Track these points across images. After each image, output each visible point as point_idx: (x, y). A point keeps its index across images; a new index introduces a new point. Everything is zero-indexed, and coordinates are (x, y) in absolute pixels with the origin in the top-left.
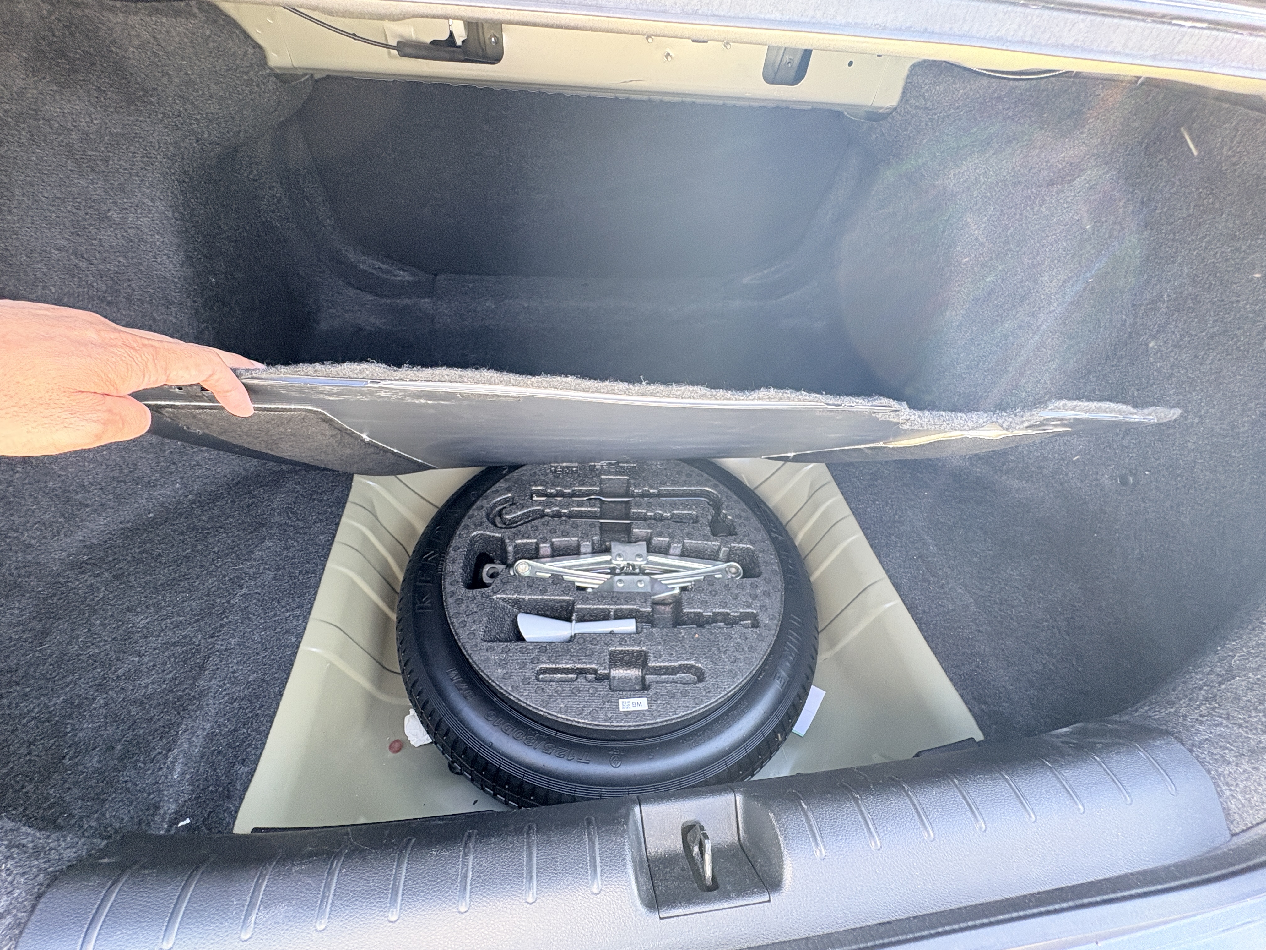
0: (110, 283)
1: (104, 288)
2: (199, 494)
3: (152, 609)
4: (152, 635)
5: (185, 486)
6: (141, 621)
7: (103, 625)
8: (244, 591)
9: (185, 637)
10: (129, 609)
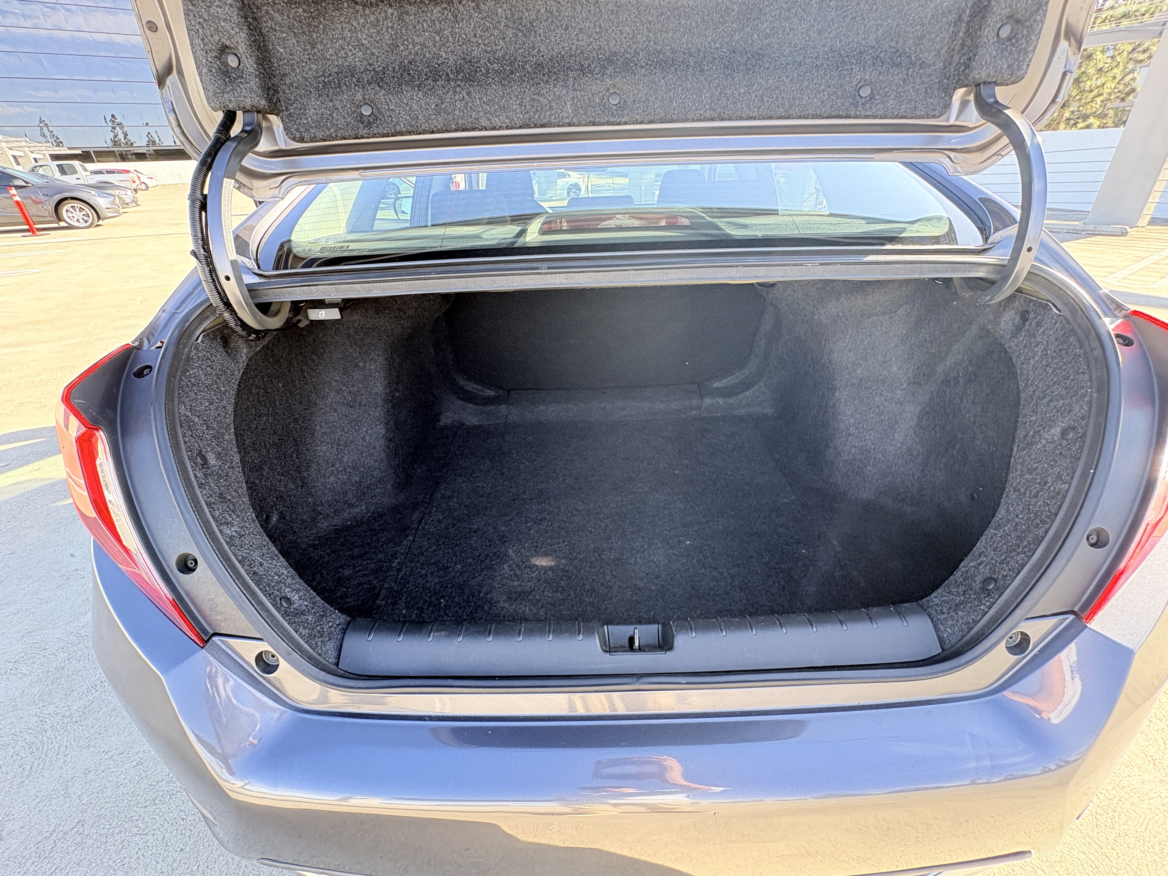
0: (353, 397)
1: (350, 399)
2: (373, 513)
3: (351, 567)
4: (352, 579)
5: (367, 508)
6: (347, 572)
7: (327, 573)
8: (398, 561)
9: (369, 581)
10: (340, 567)
